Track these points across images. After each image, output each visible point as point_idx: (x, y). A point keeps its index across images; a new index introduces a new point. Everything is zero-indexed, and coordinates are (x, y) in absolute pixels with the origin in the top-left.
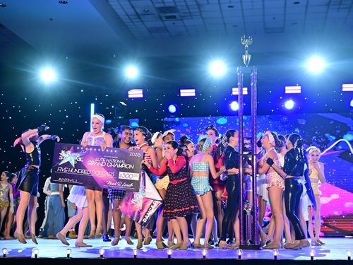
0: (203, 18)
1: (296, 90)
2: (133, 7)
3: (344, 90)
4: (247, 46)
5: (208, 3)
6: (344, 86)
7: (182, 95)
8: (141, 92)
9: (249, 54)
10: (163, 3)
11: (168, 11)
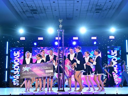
0: (46, 13)
1: (77, 38)
2: (22, 9)
3: (92, 39)
5: (48, 9)
6: (92, 37)
7: (39, 39)
8: (25, 38)
9: (62, 25)
10: (33, 8)
11: (34, 11)
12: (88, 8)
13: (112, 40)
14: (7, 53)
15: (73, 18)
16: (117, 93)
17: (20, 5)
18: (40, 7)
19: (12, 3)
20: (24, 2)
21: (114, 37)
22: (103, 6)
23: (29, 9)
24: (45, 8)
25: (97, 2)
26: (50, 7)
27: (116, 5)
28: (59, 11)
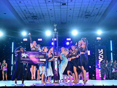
0: (44, 19)
1: (69, 39)
2: (25, 16)
4: (55, 27)
5: (46, 15)
7: (38, 40)
8: (27, 39)
10: (33, 14)
11: (35, 17)
12: (79, 15)
13: (99, 41)
14: (13, 52)
15: (66, 23)
16: (103, 85)
17: (23, 12)
18: (39, 13)
19: (17, 11)
20: (27, 10)
21: (100, 38)
22: (91, 13)
23: (31, 16)
24: (44, 15)
25: (86, 10)
26: (48, 14)
27: (102, 12)
28: (55, 17)
